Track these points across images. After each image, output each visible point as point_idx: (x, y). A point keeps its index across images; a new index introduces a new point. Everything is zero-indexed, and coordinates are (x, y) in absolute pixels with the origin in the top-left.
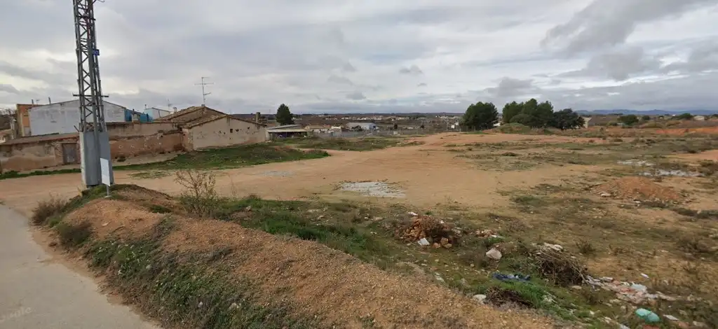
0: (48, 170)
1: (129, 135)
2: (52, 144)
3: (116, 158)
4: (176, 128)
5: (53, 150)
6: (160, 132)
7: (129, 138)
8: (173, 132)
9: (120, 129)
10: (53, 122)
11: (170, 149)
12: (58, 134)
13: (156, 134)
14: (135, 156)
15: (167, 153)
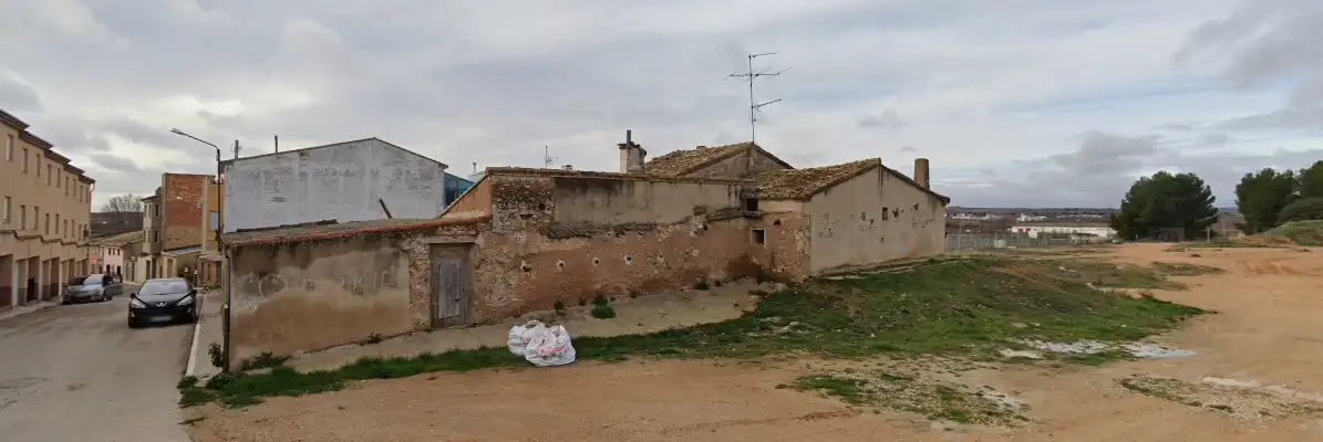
0: (386, 351)
1: (623, 220)
2: (405, 245)
3: (582, 303)
4: (734, 202)
5: (403, 270)
6: (699, 211)
7: (621, 230)
8: (727, 214)
9: (598, 198)
10: (281, 200)
11: (721, 275)
12: (334, 222)
13: (685, 221)
14: (634, 295)
15: (713, 288)
